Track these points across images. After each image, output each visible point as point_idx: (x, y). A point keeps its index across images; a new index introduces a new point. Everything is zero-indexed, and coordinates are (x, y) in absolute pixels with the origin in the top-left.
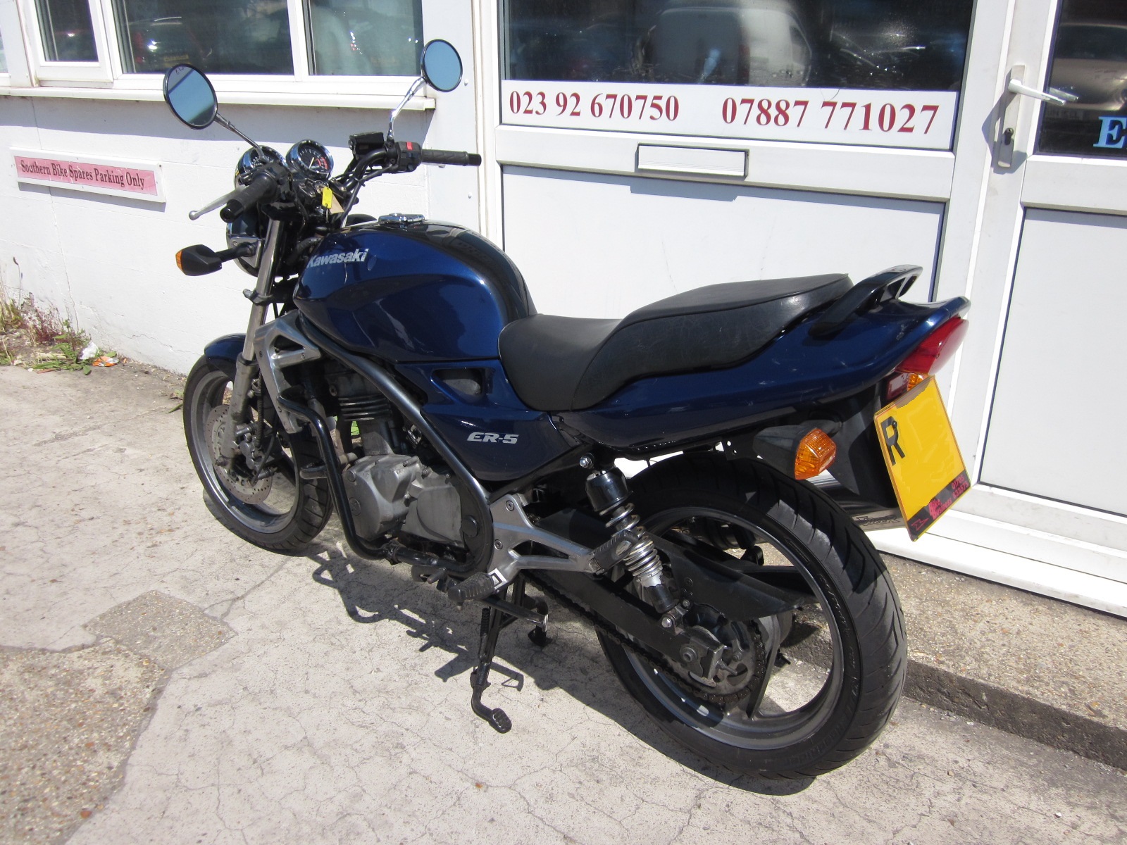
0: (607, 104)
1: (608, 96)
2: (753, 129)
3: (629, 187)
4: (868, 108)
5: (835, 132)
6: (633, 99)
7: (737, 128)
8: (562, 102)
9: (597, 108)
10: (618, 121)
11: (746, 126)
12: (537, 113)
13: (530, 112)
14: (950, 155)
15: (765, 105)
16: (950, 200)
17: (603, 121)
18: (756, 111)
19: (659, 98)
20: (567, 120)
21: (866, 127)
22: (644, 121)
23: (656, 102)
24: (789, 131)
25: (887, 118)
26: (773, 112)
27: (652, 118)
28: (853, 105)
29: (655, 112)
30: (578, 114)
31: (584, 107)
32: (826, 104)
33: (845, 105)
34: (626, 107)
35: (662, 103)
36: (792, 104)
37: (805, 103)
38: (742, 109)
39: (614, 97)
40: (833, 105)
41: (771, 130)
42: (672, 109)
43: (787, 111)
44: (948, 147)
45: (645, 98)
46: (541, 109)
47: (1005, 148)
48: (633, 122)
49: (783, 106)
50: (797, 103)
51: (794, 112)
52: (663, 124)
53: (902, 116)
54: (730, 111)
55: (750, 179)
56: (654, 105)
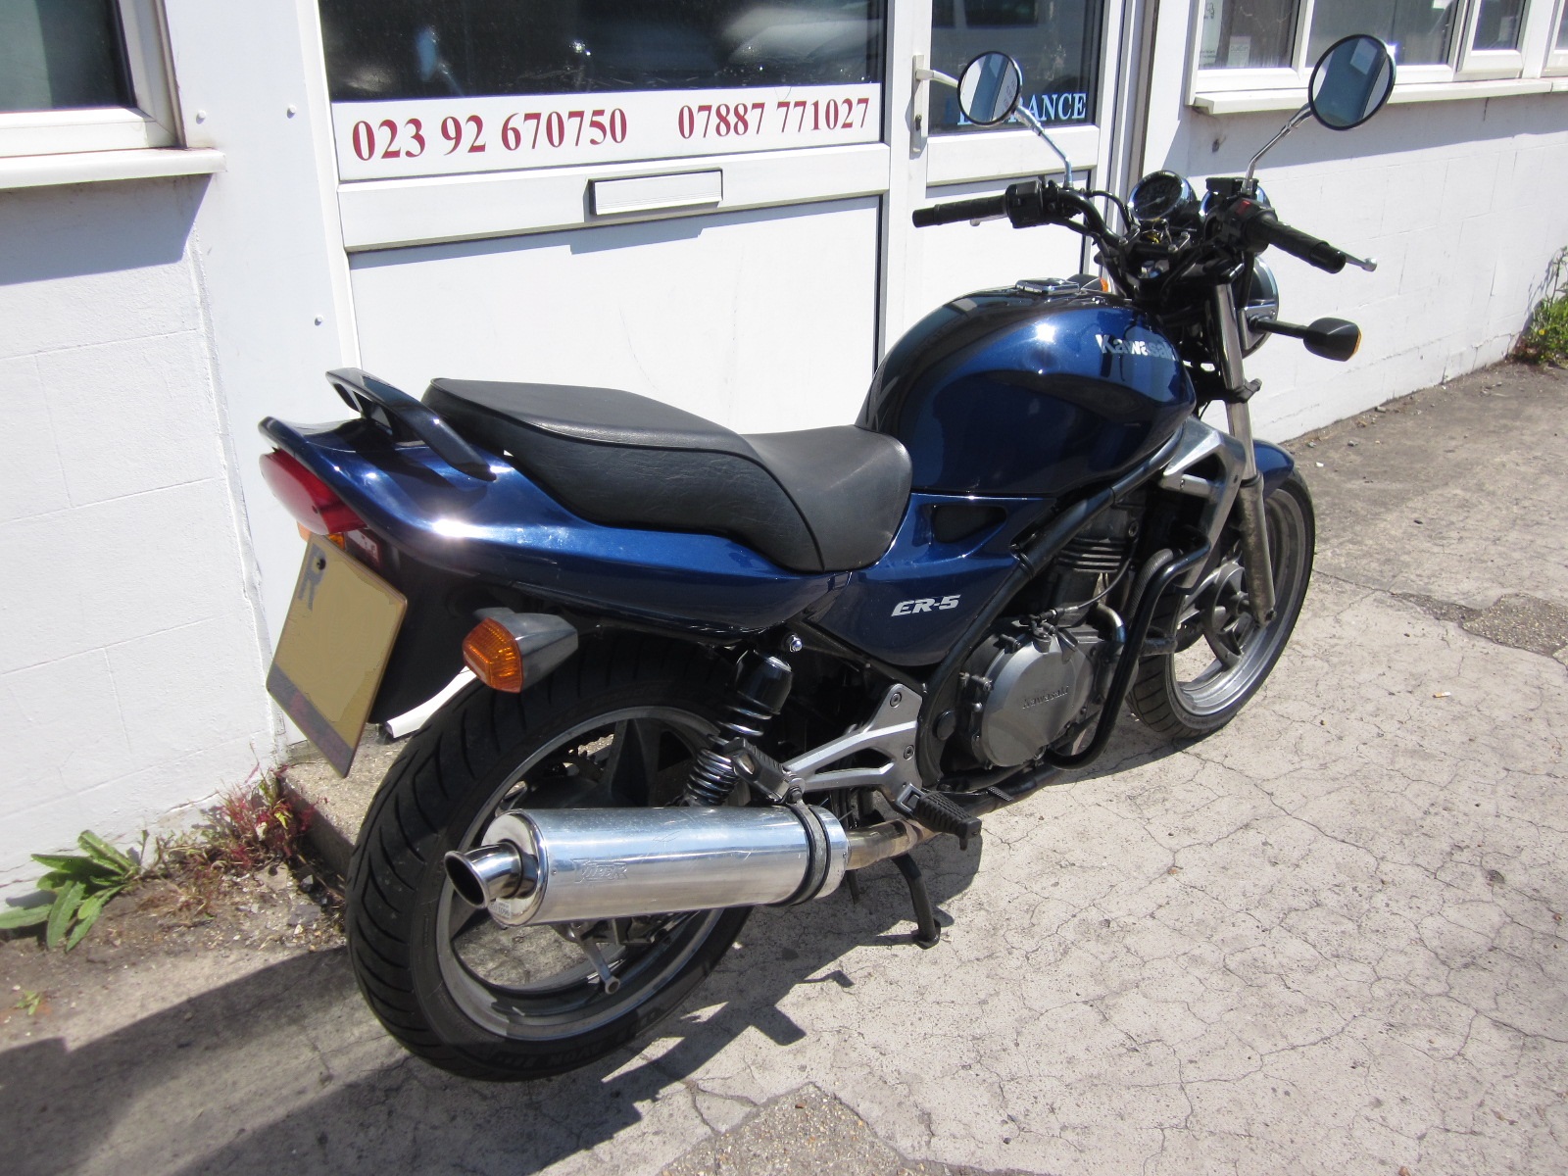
0: (527, 129)
1: (528, 117)
2: (714, 142)
3: (569, 246)
4: (816, 105)
5: (791, 137)
6: (565, 117)
7: (696, 143)
8: (452, 132)
9: (511, 135)
10: (545, 153)
11: (706, 140)
12: (409, 154)
13: (396, 154)
15: (723, 111)
16: (887, 191)
17: (523, 155)
18: (714, 120)
19: (600, 113)
20: (463, 158)
21: (816, 127)
22: (582, 148)
23: (596, 119)
24: (748, 141)
25: (832, 115)
26: (732, 119)
27: (593, 142)
28: (803, 104)
29: (597, 134)
30: (481, 148)
31: (491, 135)
32: (781, 105)
33: (797, 104)
34: (555, 131)
35: (605, 120)
36: (749, 107)
37: (761, 106)
38: (700, 118)
39: (537, 116)
40: (786, 105)
41: (732, 141)
42: (617, 127)
43: (745, 117)
45: (580, 114)
46: (415, 147)
47: (915, 133)
48: (567, 152)
49: (741, 110)
50: (755, 106)
51: (752, 117)
52: (609, 149)
53: (843, 111)
54: (685, 123)
55: (724, 204)
56: (594, 124)
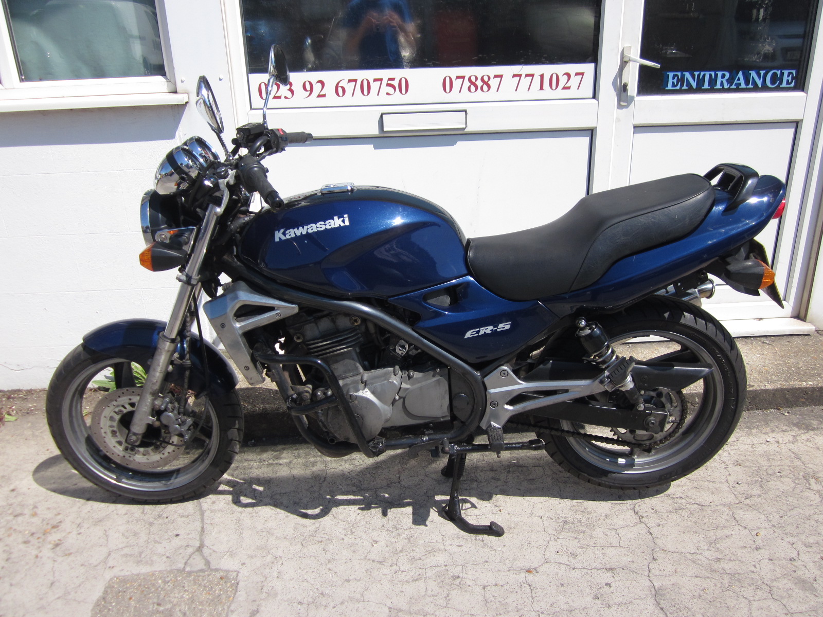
0: (349, 87)
1: (350, 81)
2: (466, 95)
3: (373, 145)
4: (542, 76)
5: (523, 93)
6: (371, 81)
7: (454, 95)
8: (308, 87)
9: (340, 90)
10: (359, 98)
11: (461, 93)
12: (286, 98)
13: (279, 98)
14: (594, 101)
15: (473, 79)
16: (596, 128)
17: (347, 99)
18: (467, 84)
19: (393, 79)
20: (314, 100)
21: (542, 88)
22: (381, 97)
23: (389, 82)
24: (492, 95)
25: (554, 82)
26: (479, 83)
27: (388, 94)
28: (532, 75)
29: (391, 90)
30: (324, 96)
31: (329, 89)
32: (514, 76)
33: (527, 75)
34: (365, 88)
35: (396, 83)
36: (492, 77)
37: (501, 76)
38: (457, 84)
39: (355, 81)
40: (520, 76)
41: (479, 96)
42: (404, 86)
43: (489, 82)
44: (591, 96)
45: (381, 80)
46: (289, 94)
47: (623, 94)
48: (372, 98)
49: (486, 79)
50: (496, 76)
51: (494, 83)
52: (397, 97)
53: (563, 80)
54: (447, 85)
55: (470, 129)
56: (388, 85)
